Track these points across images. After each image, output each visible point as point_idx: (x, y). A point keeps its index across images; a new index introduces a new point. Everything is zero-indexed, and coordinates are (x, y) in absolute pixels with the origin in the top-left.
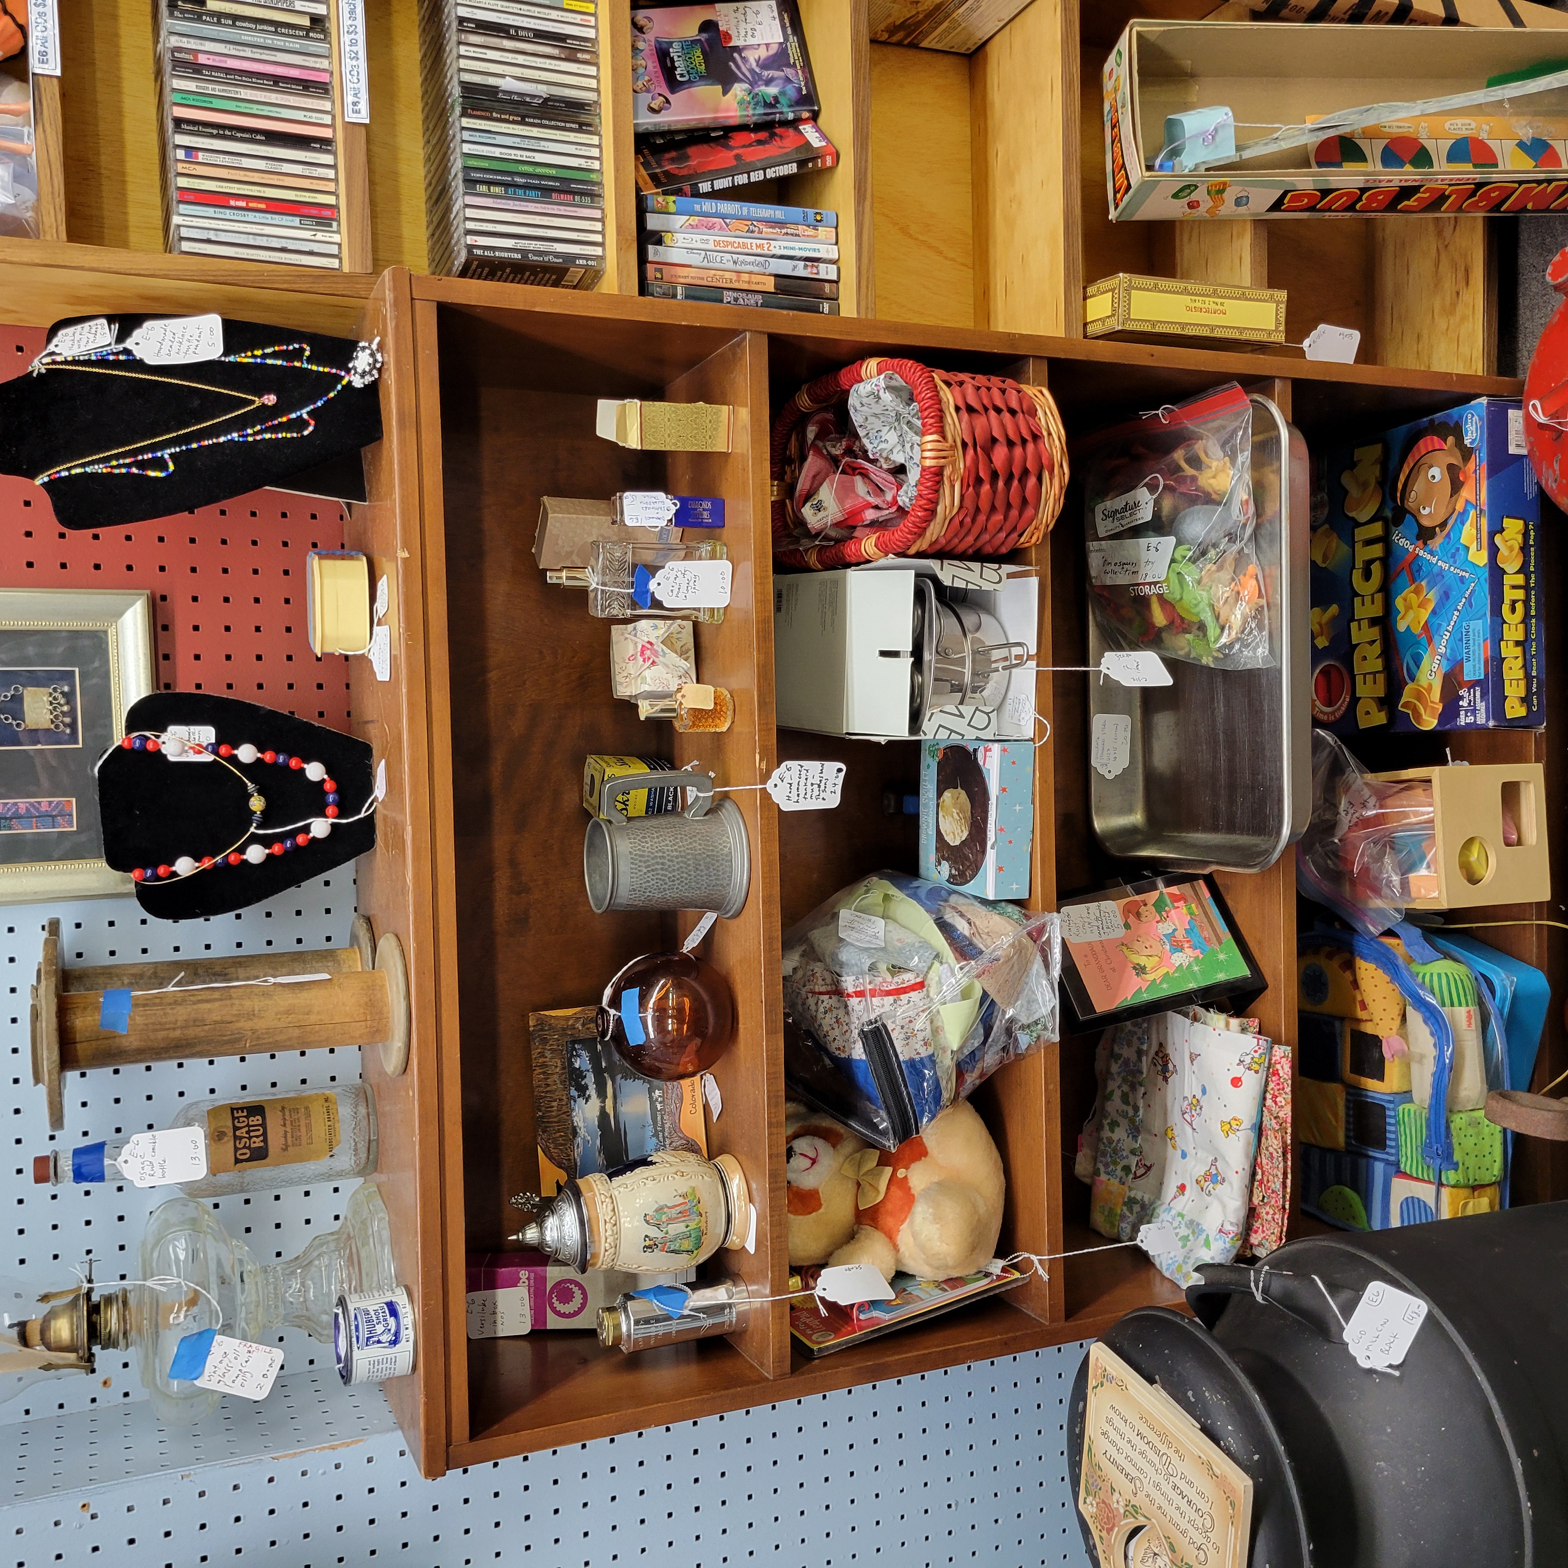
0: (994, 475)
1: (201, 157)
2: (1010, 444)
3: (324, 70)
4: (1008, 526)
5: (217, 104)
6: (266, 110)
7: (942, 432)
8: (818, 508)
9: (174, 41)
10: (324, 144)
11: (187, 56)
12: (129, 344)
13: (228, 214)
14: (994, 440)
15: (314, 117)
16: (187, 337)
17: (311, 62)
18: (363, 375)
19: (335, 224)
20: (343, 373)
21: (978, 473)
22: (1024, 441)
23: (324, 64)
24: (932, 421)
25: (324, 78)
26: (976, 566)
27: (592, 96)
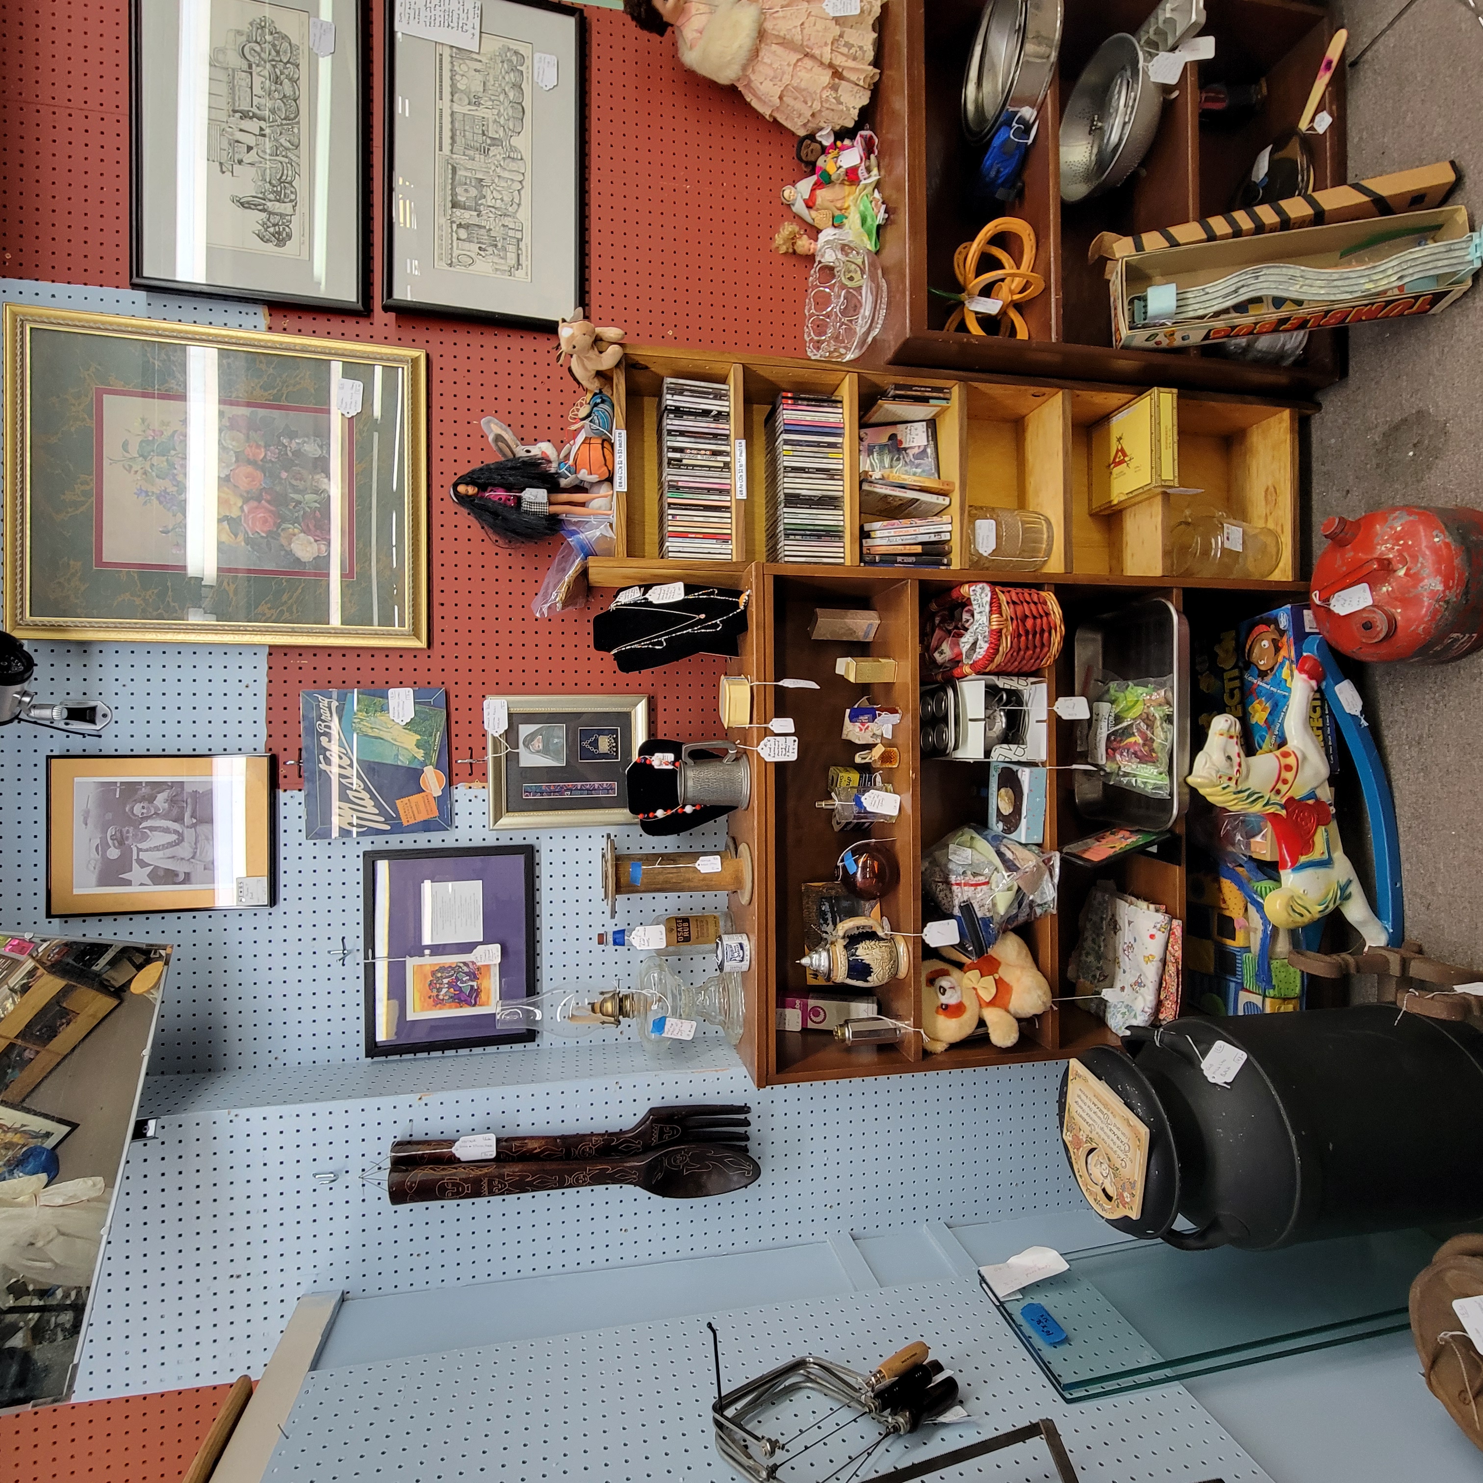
0: (1027, 633)
1: (678, 518)
2: (1034, 618)
4: (1035, 657)
7: (1000, 614)
8: (942, 653)
9: (669, 478)
10: (727, 509)
11: (674, 483)
12: (647, 596)
13: (688, 540)
14: (1026, 616)
16: (670, 592)
19: (730, 541)
21: (1019, 631)
22: (1042, 617)
23: (729, 480)
24: (996, 608)
26: (1015, 678)
27: (841, 494)
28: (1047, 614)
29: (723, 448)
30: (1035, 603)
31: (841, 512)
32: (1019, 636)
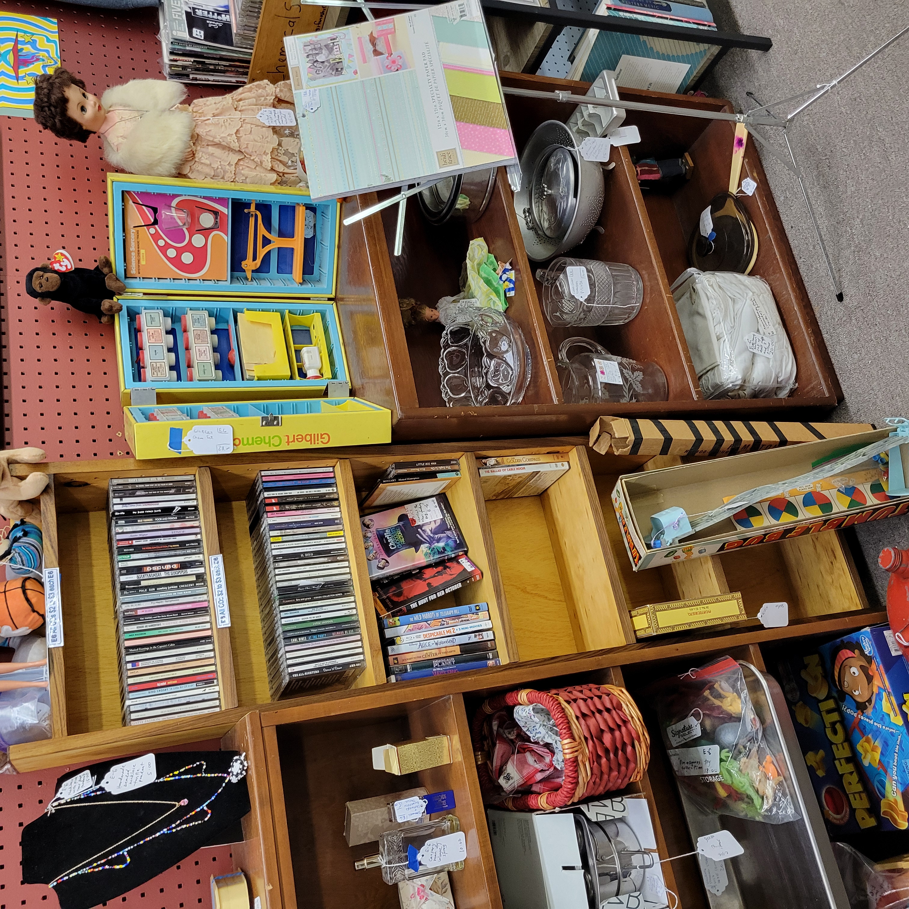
0: (607, 751)
1: (141, 664)
2: (612, 730)
3: (205, 601)
4: (622, 776)
5: (148, 633)
6: (175, 630)
7: (572, 737)
8: (508, 778)
9: (125, 607)
10: (207, 639)
11: (131, 613)
12: (103, 784)
13: (156, 691)
14: (602, 731)
15: (201, 627)
16: (136, 771)
17: (197, 598)
18: (237, 776)
19: (215, 681)
20: (225, 775)
21: (597, 752)
22: (619, 727)
23: (205, 597)
24: (565, 731)
25: (205, 604)
26: (607, 802)
27: (348, 577)
28: (625, 722)
29: (194, 558)
30: (608, 710)
31: (352, 599)
32: (599, 757)
